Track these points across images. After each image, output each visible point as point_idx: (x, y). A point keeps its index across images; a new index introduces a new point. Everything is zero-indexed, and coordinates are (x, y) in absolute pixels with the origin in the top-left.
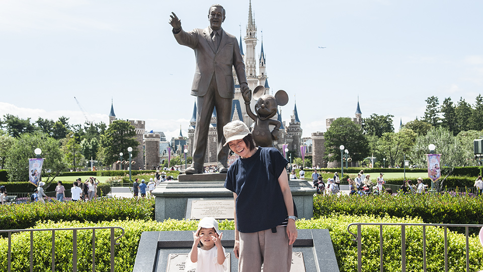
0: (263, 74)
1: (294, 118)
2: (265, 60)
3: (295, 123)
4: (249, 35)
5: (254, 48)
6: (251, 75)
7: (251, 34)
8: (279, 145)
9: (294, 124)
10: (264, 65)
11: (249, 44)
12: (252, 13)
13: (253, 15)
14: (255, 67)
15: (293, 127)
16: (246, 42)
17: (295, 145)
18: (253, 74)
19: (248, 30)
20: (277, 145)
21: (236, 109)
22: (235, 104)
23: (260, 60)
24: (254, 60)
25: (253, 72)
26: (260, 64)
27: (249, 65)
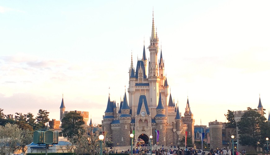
0: (162, 75)
1: (188, 110)
2: (163, 64)
4: (153, 45)
5: (156, 55)
6: (154, 75)
9: (188, 115)
10: (163, 68)
11: (153, 52)
12: (155, 28)
13: (155, 30)
14: (157, 69)
15: (187, 118)
16: (150, 50)
17: (190, 132)
18: (156, 75)
19: (151, 41)
21: (143, 103)
22: (142, 98)
23: (160, 64)
24: (155, 64)
25: (156, 73)
26: (160, 67)
27: (153, 68)
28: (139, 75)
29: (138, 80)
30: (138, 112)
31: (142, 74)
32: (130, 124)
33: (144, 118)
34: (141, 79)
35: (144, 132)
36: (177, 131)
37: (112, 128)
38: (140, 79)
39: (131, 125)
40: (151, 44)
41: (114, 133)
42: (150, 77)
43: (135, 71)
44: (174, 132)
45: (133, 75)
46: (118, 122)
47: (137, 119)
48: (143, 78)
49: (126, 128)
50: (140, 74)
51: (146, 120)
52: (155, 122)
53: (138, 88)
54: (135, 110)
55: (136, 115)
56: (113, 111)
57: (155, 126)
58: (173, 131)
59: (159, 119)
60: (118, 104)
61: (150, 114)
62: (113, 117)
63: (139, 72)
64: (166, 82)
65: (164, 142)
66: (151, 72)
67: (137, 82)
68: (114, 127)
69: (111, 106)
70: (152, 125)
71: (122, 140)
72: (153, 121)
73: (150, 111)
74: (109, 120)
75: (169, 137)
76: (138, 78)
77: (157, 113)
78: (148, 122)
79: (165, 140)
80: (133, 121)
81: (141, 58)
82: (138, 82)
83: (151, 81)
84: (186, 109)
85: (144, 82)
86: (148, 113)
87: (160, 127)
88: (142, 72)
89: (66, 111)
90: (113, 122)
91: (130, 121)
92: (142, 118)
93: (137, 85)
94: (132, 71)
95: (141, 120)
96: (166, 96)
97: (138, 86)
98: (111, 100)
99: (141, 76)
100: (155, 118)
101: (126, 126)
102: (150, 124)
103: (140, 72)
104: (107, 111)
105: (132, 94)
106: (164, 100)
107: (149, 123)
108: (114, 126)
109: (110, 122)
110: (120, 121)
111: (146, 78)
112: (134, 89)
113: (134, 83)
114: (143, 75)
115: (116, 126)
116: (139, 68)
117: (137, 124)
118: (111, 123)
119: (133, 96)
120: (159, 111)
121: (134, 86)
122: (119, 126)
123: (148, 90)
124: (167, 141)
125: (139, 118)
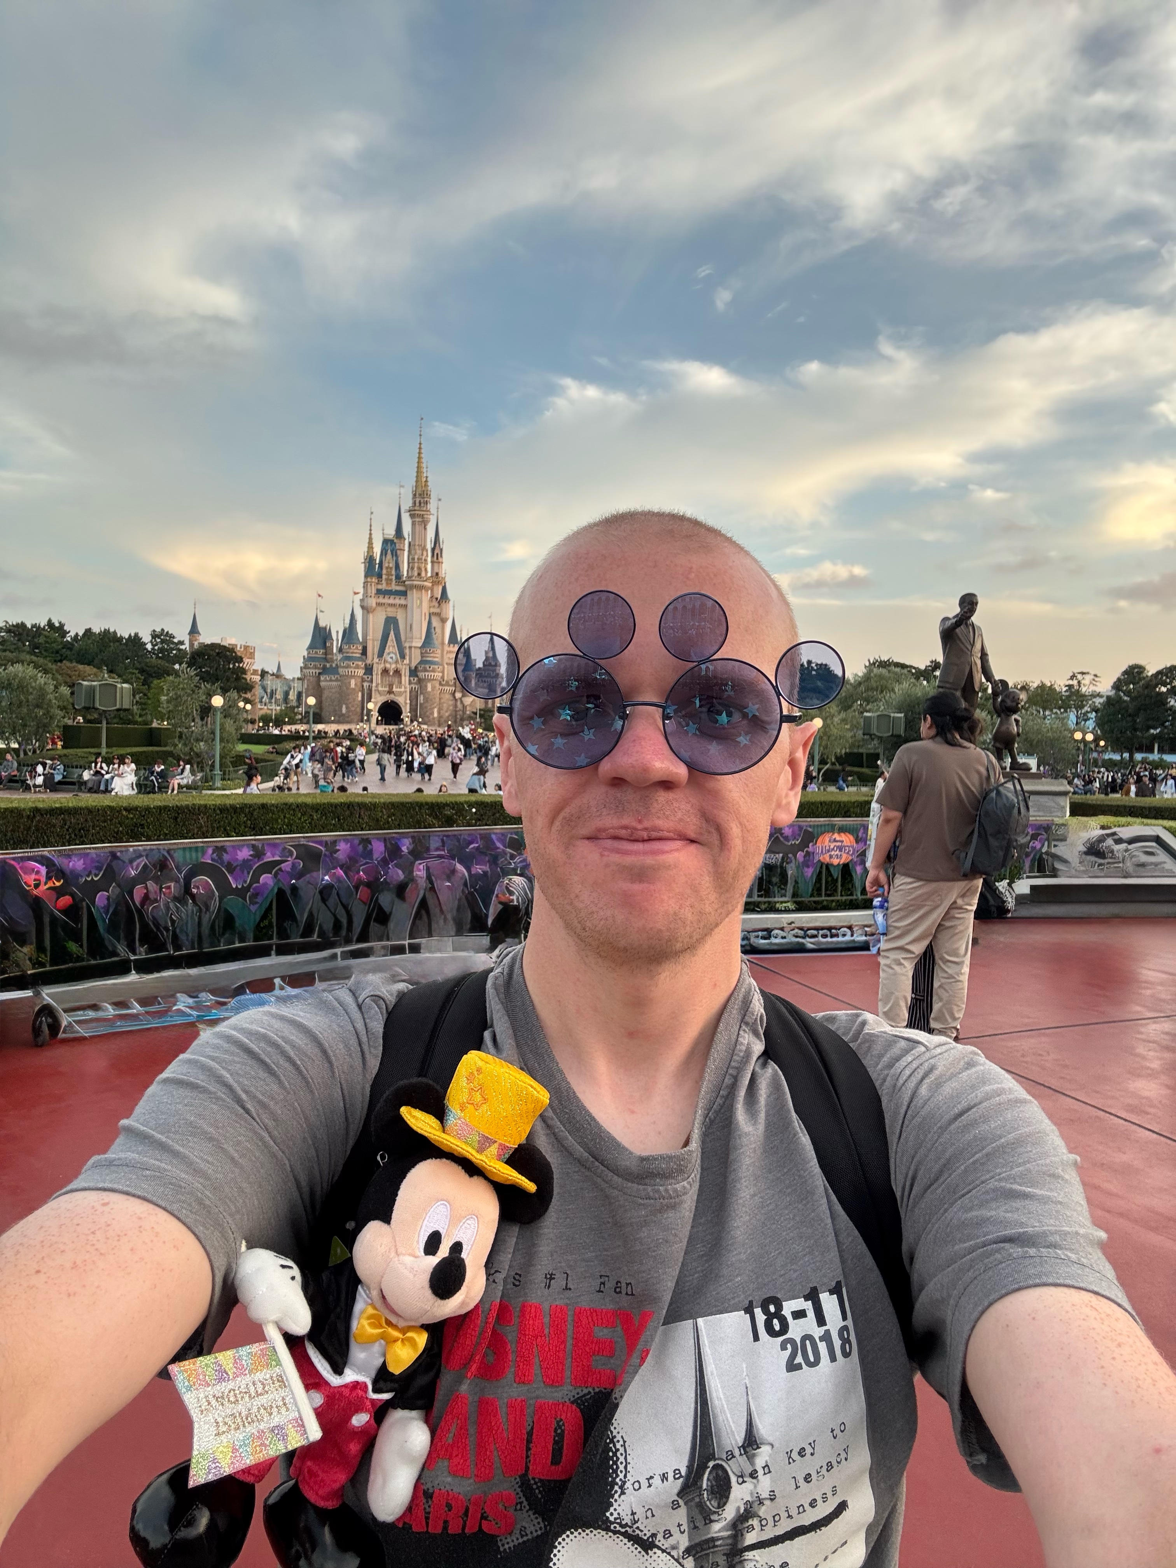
0: (437, 574)
1: (491, 655)
2: (441, 550)
3: (493, 663)
4: (417, 504)
5: (425, 529)
6: (419, 574)
7: (420, 503)
8: (463, 699)
9: (490, 665)
10: (440, 560)
11: (417, 520)
12: (424, 465)
13: (425, 470)
14: (426, 560)
16: (412, 516)
18: (423, 574)
19: (415, 495)
20: (461, 699)
21: (392, 633)
22: (391, 623)
23: (433, 550)
24: (424, 549)
25: (423, 569)
26: (433, 556)
27: (416, 557)
28: (384, 571)
29: (384, 581)
30: (381, 654)
31: (391, 568)
32: (362, 678)
33: (393, 666)
34: (391, 580)
35: (391, 697)
36: (463, 696)
37: (322, 684)
38: (387, 580)
39: (363, 680)
40: (415, 503)
41: (326, 694)
42: (409, 577)
43: (378, 562)
44: (456, 700)
45: (372, 569)
46: (334, 671)
47: (378, 669)
48: (394, 577)
49: (353, 685)
50: (387, 568)
51: (397, 672)
52: (417, 676)
53: (381, 600)
54: (373, 648)
55: (376, 660)
56: (325, 647)
57: (415, 684)
58: (455, 697)
59: (425, 670)
60: (337, 632)
61: (407, 657)
62: (326, 659)
63: (385, 565)
64: (444, 590)
65: (434, 718)
66: (413, 568)
67: (380, 587)
68: (326, 682)
69: (321, 636)
70: (410, 683)
71: (344, 710)
72: (414, 672)
73: (407, 651)
74: (315, 667)
75: (445, 708)
76: (384, 577)
77: (422, 657)
78: (400, 675)
79: (436, 715)
80: (369, 670)
81: (391, 532)
82: (383, 586)
83: (412, 587)
84: (486, 652)
85: (394, 587)
86: (403, 657)
87: (426, 686)
88: (391, 565)
89: (201, 641)
90: (325, 671)
91: (361, 672)
92: (388, 666)
93: (379, 592)
94: (370, 561)
95: (385, 671)
96: (443, 621)
97: (381, 596)
98: (322, 624)
99: (389, 574)
100: (416, 667)
101: (353, 682)
102: (405, 679)
103: (387, 565)
104: (311, 647)
105: (368, 612)
106: (438, 630)
107: (403, 678)
108: (326, 680)
109: (318, 671)
110: (340, 670)
111: (400, 578)
112: (372, 602)
113: (373, 590)
114: (393, 572)
115: (331, 680)
116: (386, 554)
117: (377, 677)
118: (319, 674)
119: (371, 616)
120: (426, 652)
121: (373, 595)
122: (337, 680)
123: (406, 606)
124: (440, 717)
125: (382, 666)
